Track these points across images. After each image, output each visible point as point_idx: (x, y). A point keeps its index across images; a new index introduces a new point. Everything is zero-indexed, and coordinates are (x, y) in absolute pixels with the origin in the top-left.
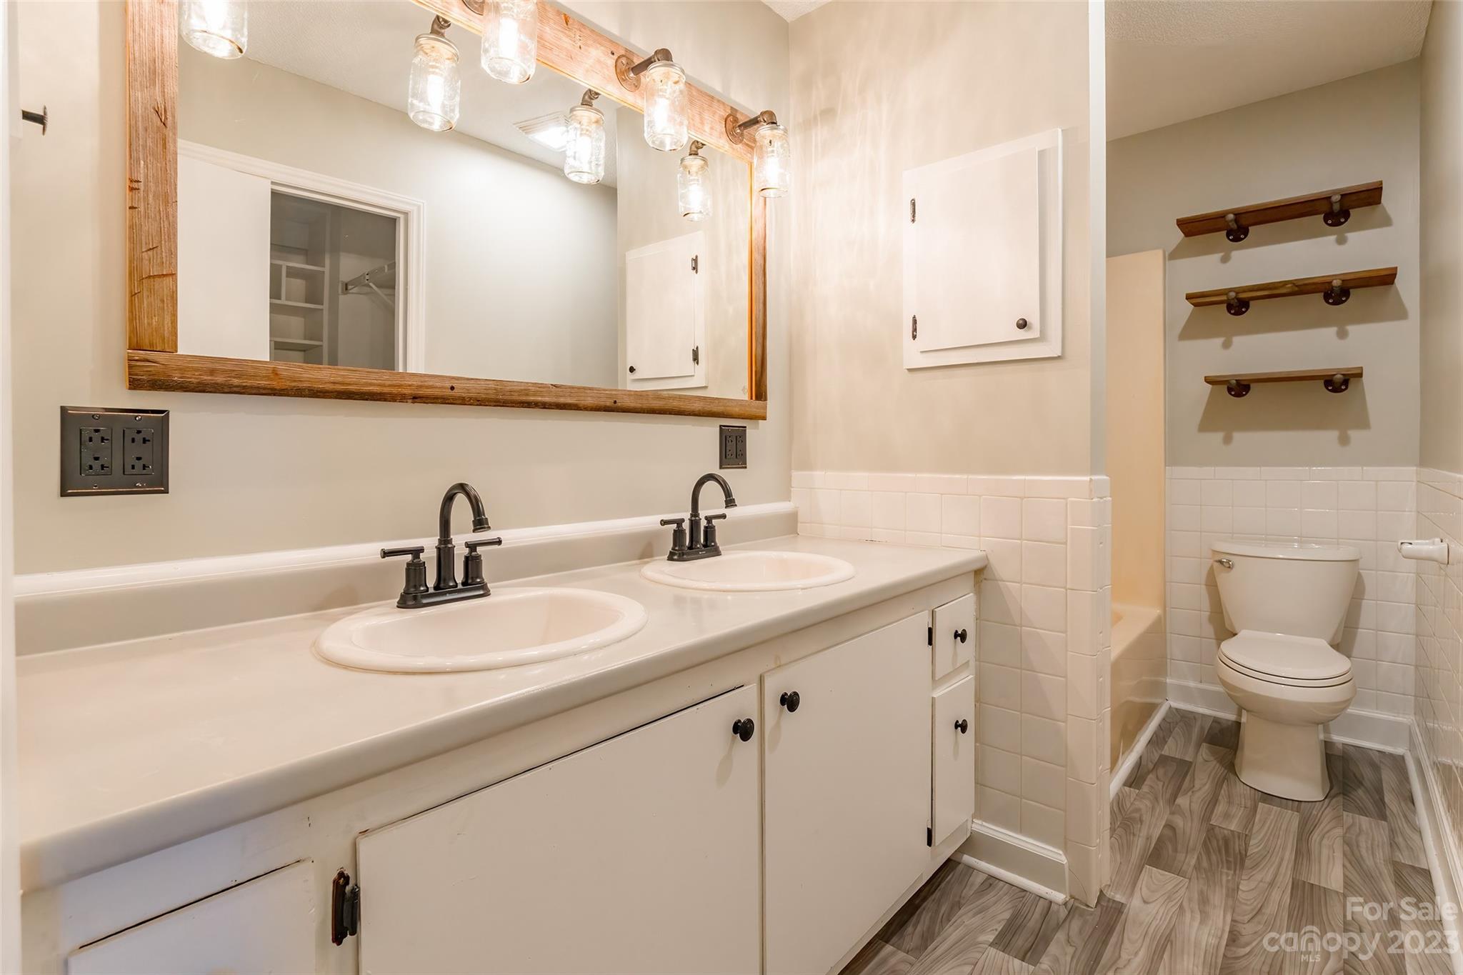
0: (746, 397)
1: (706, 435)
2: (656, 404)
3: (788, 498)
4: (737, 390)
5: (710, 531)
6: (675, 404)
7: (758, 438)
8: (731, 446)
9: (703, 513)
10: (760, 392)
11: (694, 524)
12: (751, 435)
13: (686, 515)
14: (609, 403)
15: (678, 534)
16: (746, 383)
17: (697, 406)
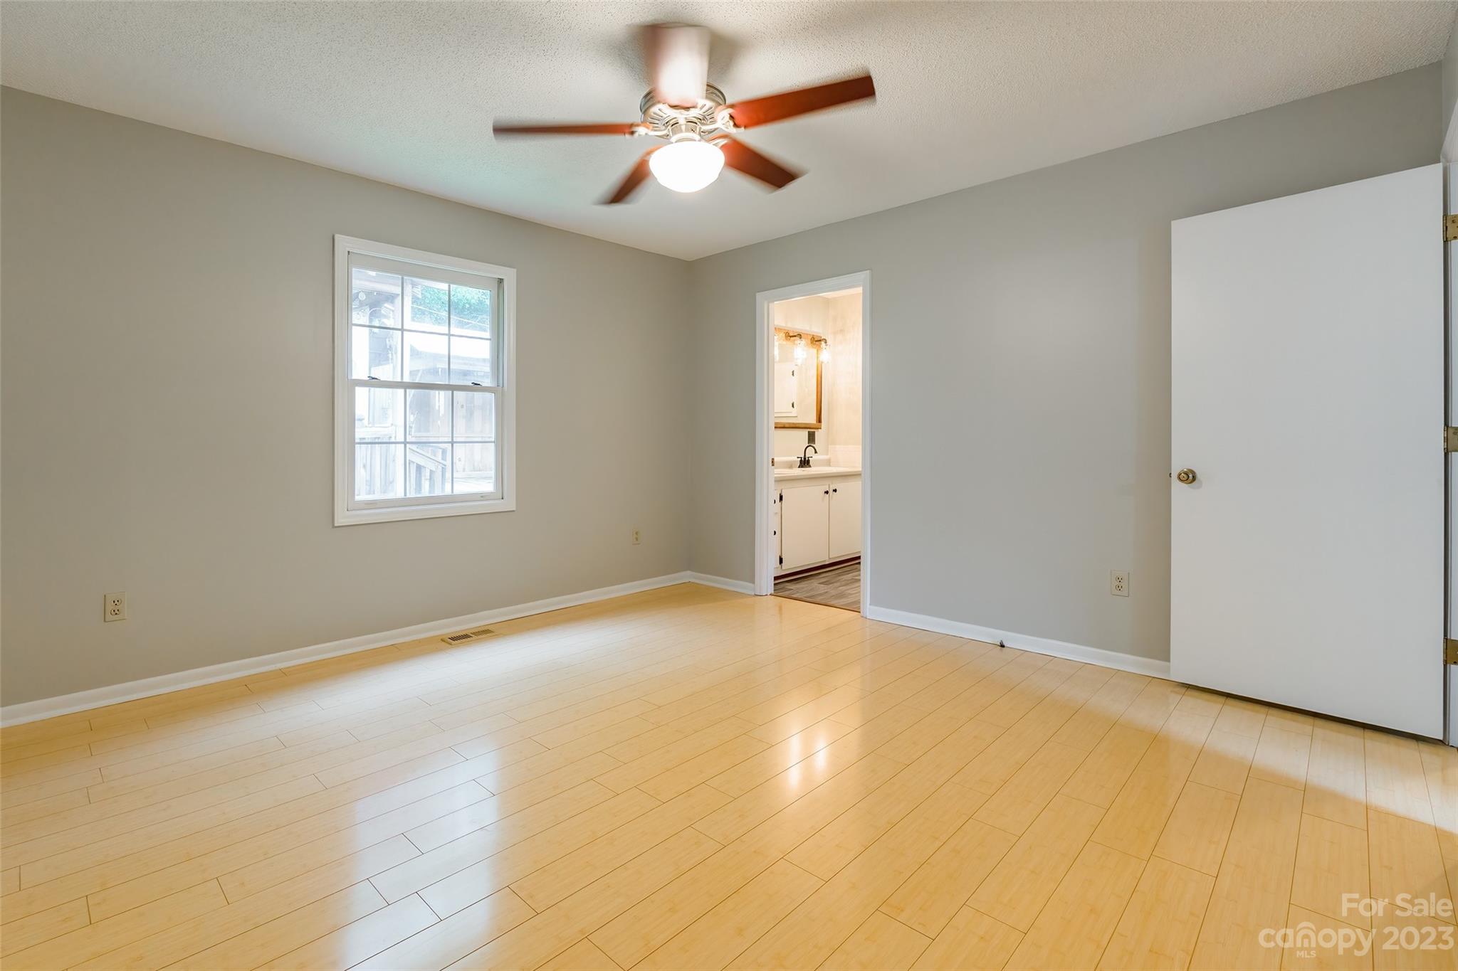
0: (815, 422)
1: (805, 434)
2: (794, 426)
3: (827, 455)
4: (812, 420)
5: (809, 461)
6: (797, 426)
7: (818, 434)
8: (811, 438)
9: (807, 456)
10: (819, 421)
11: (805, 458)
12: (816, 433)
13: (803, 456)
14: (782, 426)
15: (801, 460)
16: (815, 418)
17: (803, 426)
